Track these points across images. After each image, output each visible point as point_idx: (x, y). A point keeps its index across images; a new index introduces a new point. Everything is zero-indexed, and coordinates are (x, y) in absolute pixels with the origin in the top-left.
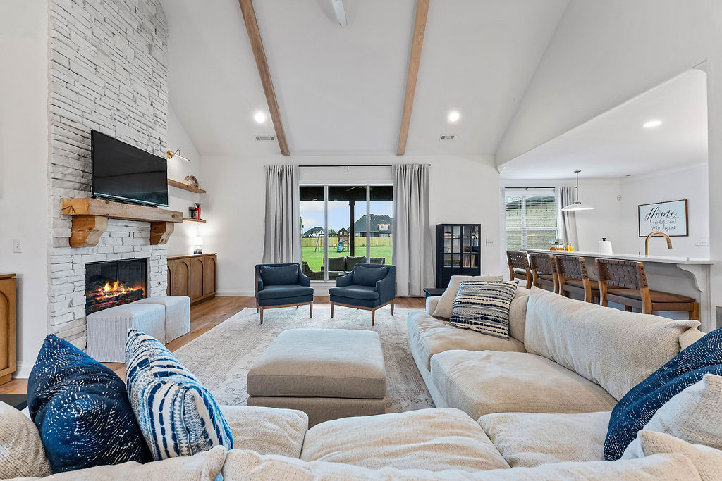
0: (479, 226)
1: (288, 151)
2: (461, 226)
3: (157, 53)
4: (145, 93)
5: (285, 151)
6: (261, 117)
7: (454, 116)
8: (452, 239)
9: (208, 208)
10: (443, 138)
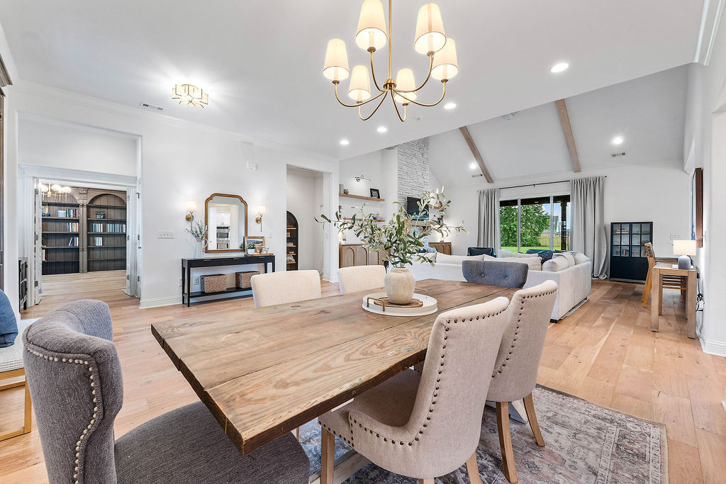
0: (651, 224)
1: (491, 179)
2: (631, 224)
3: (425, 156)
4: (420, 174)
5: (490, 180)
6: (474, 166)
7: (618, 141)
8: (621, 234)
9: (448, 217)
10: (614, 155)
